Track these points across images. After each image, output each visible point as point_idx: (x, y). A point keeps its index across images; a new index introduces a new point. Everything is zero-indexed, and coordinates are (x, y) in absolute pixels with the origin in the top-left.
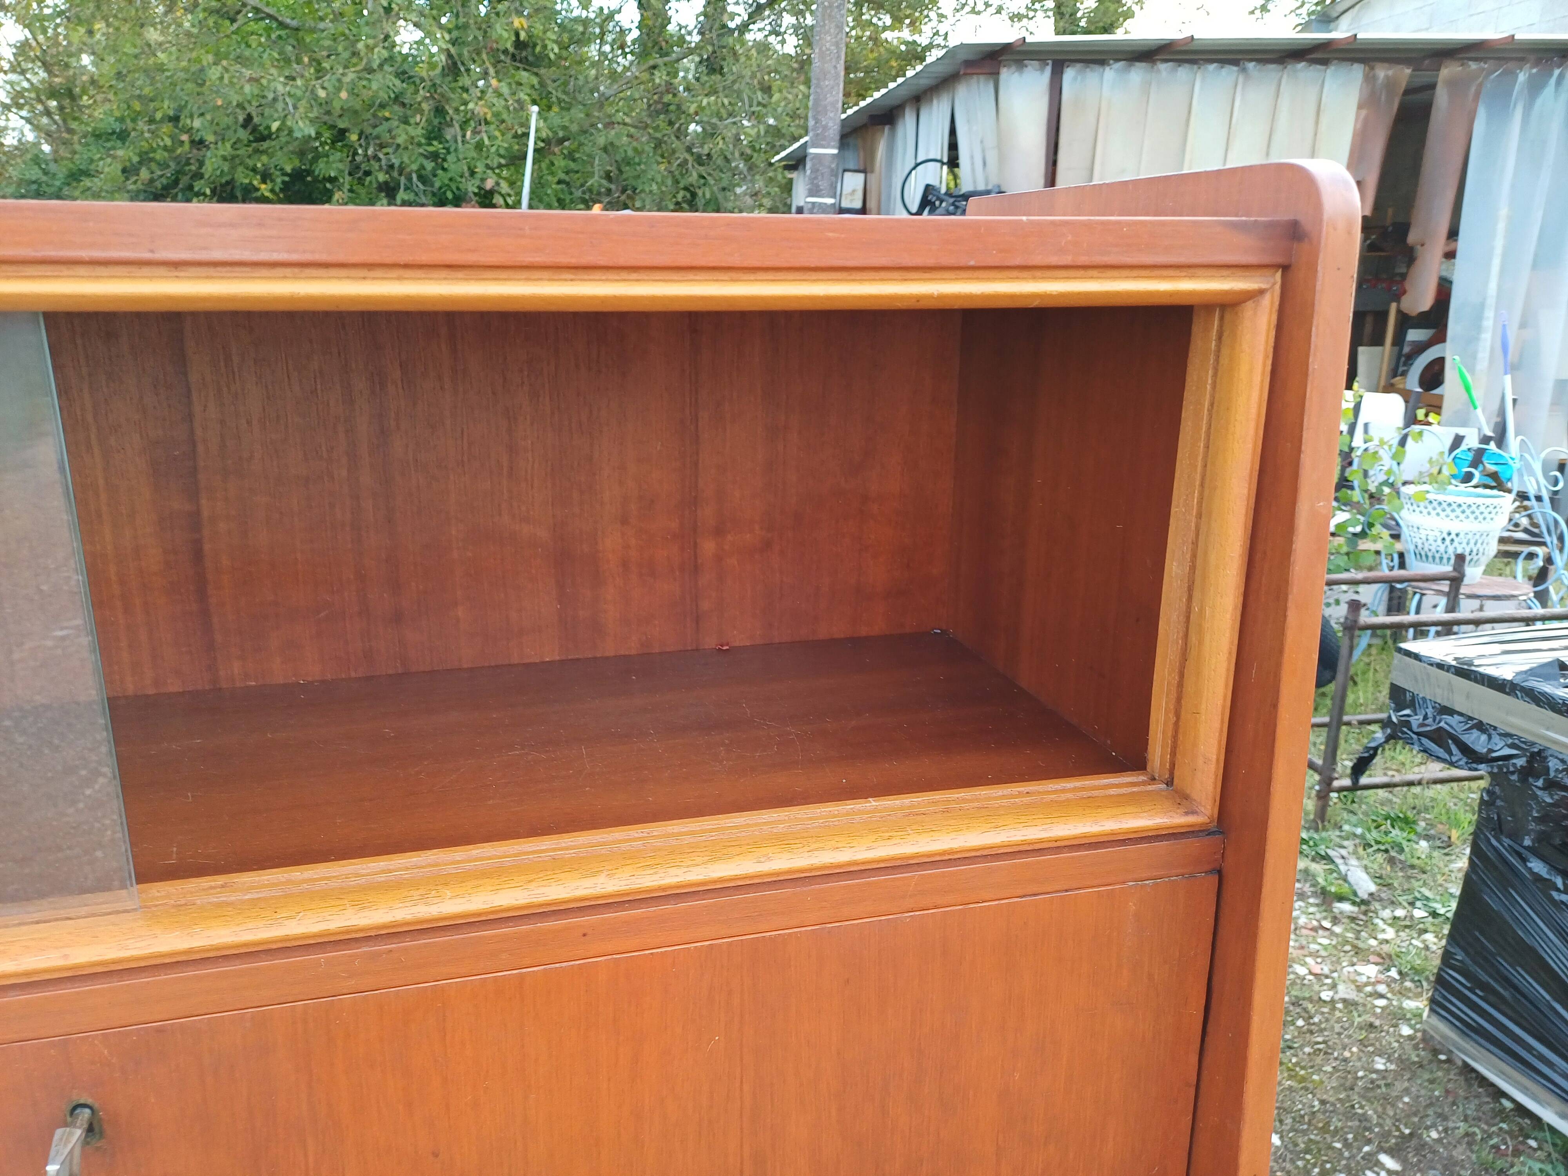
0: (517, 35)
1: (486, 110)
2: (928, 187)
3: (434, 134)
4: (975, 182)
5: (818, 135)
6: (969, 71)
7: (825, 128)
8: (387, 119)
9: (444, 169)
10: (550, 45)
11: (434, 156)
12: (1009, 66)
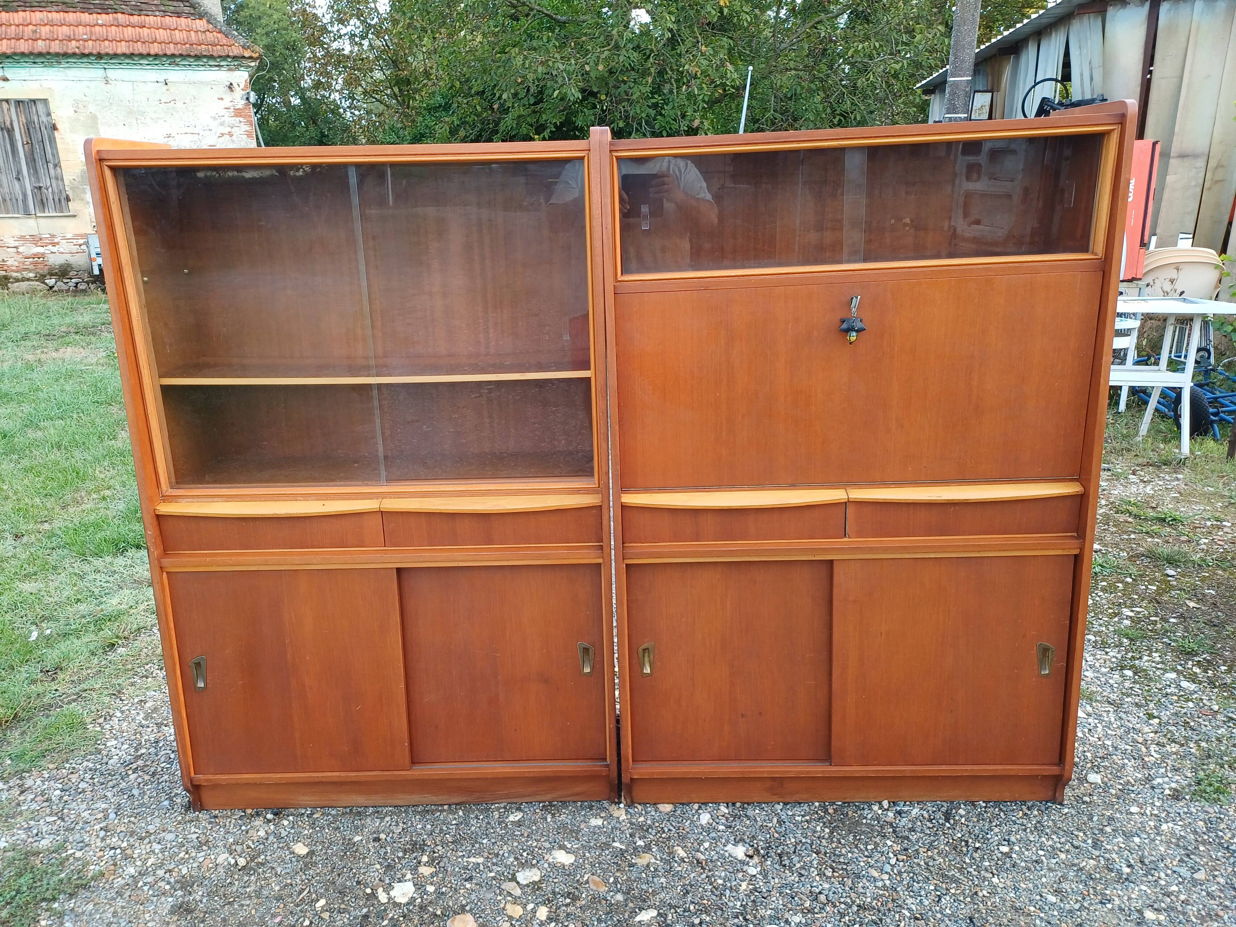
0: (721, 12)
1: (697, 69)
2: (1044, 99)
3: (657, 90)
4: (1083, 93)
5: (956, 67)
6: (1082, 11)
7: (963, 61)
8: (625, 82)
9: (661, 114)
10: (744, 16)
11: (655, 106)
12: (1115, 5)
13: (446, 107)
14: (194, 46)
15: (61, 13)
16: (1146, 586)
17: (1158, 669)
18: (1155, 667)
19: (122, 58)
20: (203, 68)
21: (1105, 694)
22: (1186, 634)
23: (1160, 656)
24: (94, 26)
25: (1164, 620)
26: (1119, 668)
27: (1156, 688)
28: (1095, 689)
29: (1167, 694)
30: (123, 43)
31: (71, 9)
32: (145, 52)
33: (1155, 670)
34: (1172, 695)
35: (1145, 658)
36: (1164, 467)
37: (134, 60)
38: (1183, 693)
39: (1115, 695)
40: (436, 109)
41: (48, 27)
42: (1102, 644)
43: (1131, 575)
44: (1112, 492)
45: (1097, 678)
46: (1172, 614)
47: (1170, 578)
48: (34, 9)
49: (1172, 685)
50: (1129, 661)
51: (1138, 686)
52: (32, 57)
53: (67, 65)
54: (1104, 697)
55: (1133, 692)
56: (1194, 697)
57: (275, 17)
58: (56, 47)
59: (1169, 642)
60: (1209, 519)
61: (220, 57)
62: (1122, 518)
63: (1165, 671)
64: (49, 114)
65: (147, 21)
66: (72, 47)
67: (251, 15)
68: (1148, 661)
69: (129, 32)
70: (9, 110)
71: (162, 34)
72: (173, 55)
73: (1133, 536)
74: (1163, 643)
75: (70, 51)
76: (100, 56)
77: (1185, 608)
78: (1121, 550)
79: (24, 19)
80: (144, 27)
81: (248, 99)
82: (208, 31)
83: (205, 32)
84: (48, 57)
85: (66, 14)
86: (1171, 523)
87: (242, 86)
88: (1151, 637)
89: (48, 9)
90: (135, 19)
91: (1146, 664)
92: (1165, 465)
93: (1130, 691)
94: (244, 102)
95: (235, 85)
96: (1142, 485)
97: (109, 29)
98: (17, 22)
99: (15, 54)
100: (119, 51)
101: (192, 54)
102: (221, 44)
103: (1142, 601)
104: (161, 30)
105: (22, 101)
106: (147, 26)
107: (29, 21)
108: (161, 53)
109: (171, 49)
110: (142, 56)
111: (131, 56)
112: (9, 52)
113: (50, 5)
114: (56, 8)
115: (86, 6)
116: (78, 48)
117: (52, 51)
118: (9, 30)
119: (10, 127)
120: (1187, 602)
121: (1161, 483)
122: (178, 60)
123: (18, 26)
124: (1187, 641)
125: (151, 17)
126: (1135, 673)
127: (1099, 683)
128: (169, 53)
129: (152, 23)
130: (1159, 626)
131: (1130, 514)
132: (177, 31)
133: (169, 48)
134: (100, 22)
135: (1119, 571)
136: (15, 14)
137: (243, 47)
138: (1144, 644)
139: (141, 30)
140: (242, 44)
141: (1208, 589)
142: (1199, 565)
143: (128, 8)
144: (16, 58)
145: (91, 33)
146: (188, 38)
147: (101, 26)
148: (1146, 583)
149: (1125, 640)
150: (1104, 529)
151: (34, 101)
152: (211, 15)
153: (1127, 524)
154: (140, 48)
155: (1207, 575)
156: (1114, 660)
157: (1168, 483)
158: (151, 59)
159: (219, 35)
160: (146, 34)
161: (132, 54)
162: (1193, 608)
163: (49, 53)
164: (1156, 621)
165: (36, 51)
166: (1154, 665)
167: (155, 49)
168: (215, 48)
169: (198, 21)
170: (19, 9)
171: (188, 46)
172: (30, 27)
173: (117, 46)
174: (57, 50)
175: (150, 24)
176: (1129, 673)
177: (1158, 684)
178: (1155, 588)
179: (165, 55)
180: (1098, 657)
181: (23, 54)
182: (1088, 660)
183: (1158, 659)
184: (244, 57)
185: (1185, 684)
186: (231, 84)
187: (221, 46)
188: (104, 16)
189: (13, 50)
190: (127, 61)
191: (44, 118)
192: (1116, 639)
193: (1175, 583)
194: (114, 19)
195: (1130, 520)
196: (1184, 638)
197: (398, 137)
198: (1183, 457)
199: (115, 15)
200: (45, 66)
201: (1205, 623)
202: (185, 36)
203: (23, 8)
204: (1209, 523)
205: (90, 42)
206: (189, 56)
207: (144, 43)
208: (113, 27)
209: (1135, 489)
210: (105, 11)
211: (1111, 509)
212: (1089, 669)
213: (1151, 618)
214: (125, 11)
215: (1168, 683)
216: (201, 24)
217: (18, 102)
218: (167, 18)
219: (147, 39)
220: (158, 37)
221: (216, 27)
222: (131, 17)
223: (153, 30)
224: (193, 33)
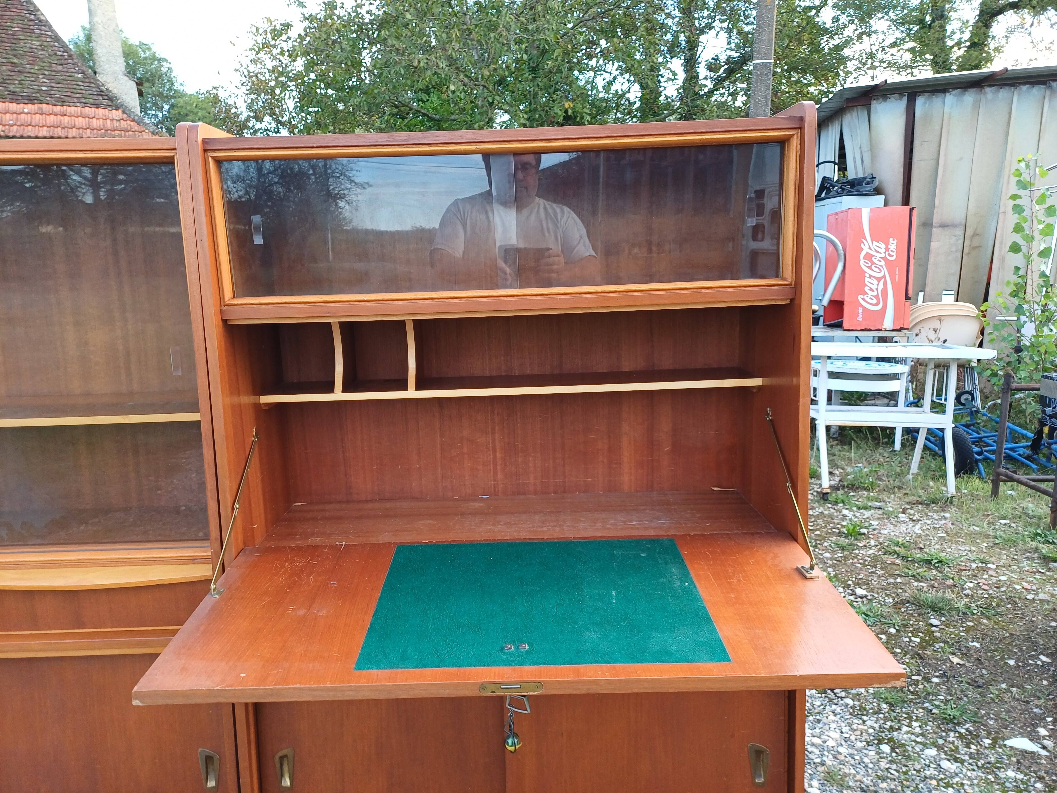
0: (566, 111)
2: (824, 178)
4: (856, 173)
6: (850, 105)
10: (586, 116)
12: (878, 99)
14: (109, 132)
16: (910, 638)
17: (917, 743)
18: (915, 741)
21: (858, 777)
22: (949, 698)
23: (920, 726)
24: (20, 114)
25: (927, 679)
26: (876, 742)
27: (915, 770)
28: (847, 771)
29: (926, 777)
30: (45, 128)
31: (2, 100)
32: (63, 136)
33: (913, 743)
34: (931, 778)
35: (905, 729)
36: (933, 505)
38: (943, 776)
39: (870, 778)
42: (860, 710)
43: (894, 625)
44: (882, 531)
45: (852, 756)
46: (935, 672)
47: (934, 629)
49: (932, 765)
50: (887, 733)
51: (894, 767)
54: (856, 781)
55: (889, 775)
56: (955, 781)
57: (200, 114)
59: (930, 708)
60: (974, 561)
62: (889, 559)
63: (925, 745)
65: (68, 111)
67: (179, 113)
68: (908, 733)
69: (51, 119)
71: (80, 122)
73: (899, 580)
74: (924, 709)
77: (948, 665)
78: (887, 595)
80: (65, 115)
82: (123, 119)
83: (119, 120)
86: (937, 565)
88: (911, 701)
90: (58, 109)
91: (905, 736)
92: (934, 503)
93: (886, 773)
96: (911, 524)
97: (34, 116)
100: (40, 135)
102: (133, 130)
103: (905, 656)
104: (80, 118)
106: (68, 114)
108: (78, 136)
109: (88, 134)
115: (15, 97)
116: (3, 131)
120: (951, 657)
121: (929, 522)
124: (949, 707)
125: (73, 108)
126: (893, 750)
127: (852, 762)
129: (73, 112)
130: (921, 687)
131: (898, 555)
132: (94, 119)
133: (86, 133)
134: (26, 110)
135: (883, 620)
137: (153, 133)
138: (904, 710)
139: (62, 118)
140: (151, 130)
141: (973, 641)
142: (964, 613)
143: (52, 100)
145: (17, 120)
146: (104, 125)
147: (27, 113)
148: (910, 635)
149: (884, 706)
150: (872, 572)
152: (126, 107)
153: (894, 567)
154: (60, 132)
155: (971, 624)
156: (871, 731)
157: (936, 522)
159: (132, 123)
160: (66, 121)
162: (958, 664)
164: (918, 681)
166: (913, 737)
167: (73, 133)
168: (127, 134)
169: (114, 111)
171: (103, 131)
173: (39, 131)
175: (71, 113)
176: (886, 748)
177: (916, 763)
178: (918, 640)
180: (855, 727)
182: (844, 731)
183: (918, 730)
185: (945, 764)
188: (30, 106)
192: (875, 704)
193: (938, 634)
194: (39, 108)
195: (898, 561)
196: (946, 702)
198: (949, 496)
199: (40, 105)
201: (968, 683)
202: (101, 124)
204: (974, 566)
205: (15, 127)
207: (63, 128)
208: (37, 115)
209: (904, 529)
210: (31, 102)
211: (879, 550)
212: (843, 743)
213: (913, 677)
214: (50, 102)
215: (927, 763)
216: (117, 114)
218: (87, 108)
219: (66, 125)
220: (77, 124)
221: (130, 117)
222: (54, 107)
223: (73, 118)
224: (108, 121)
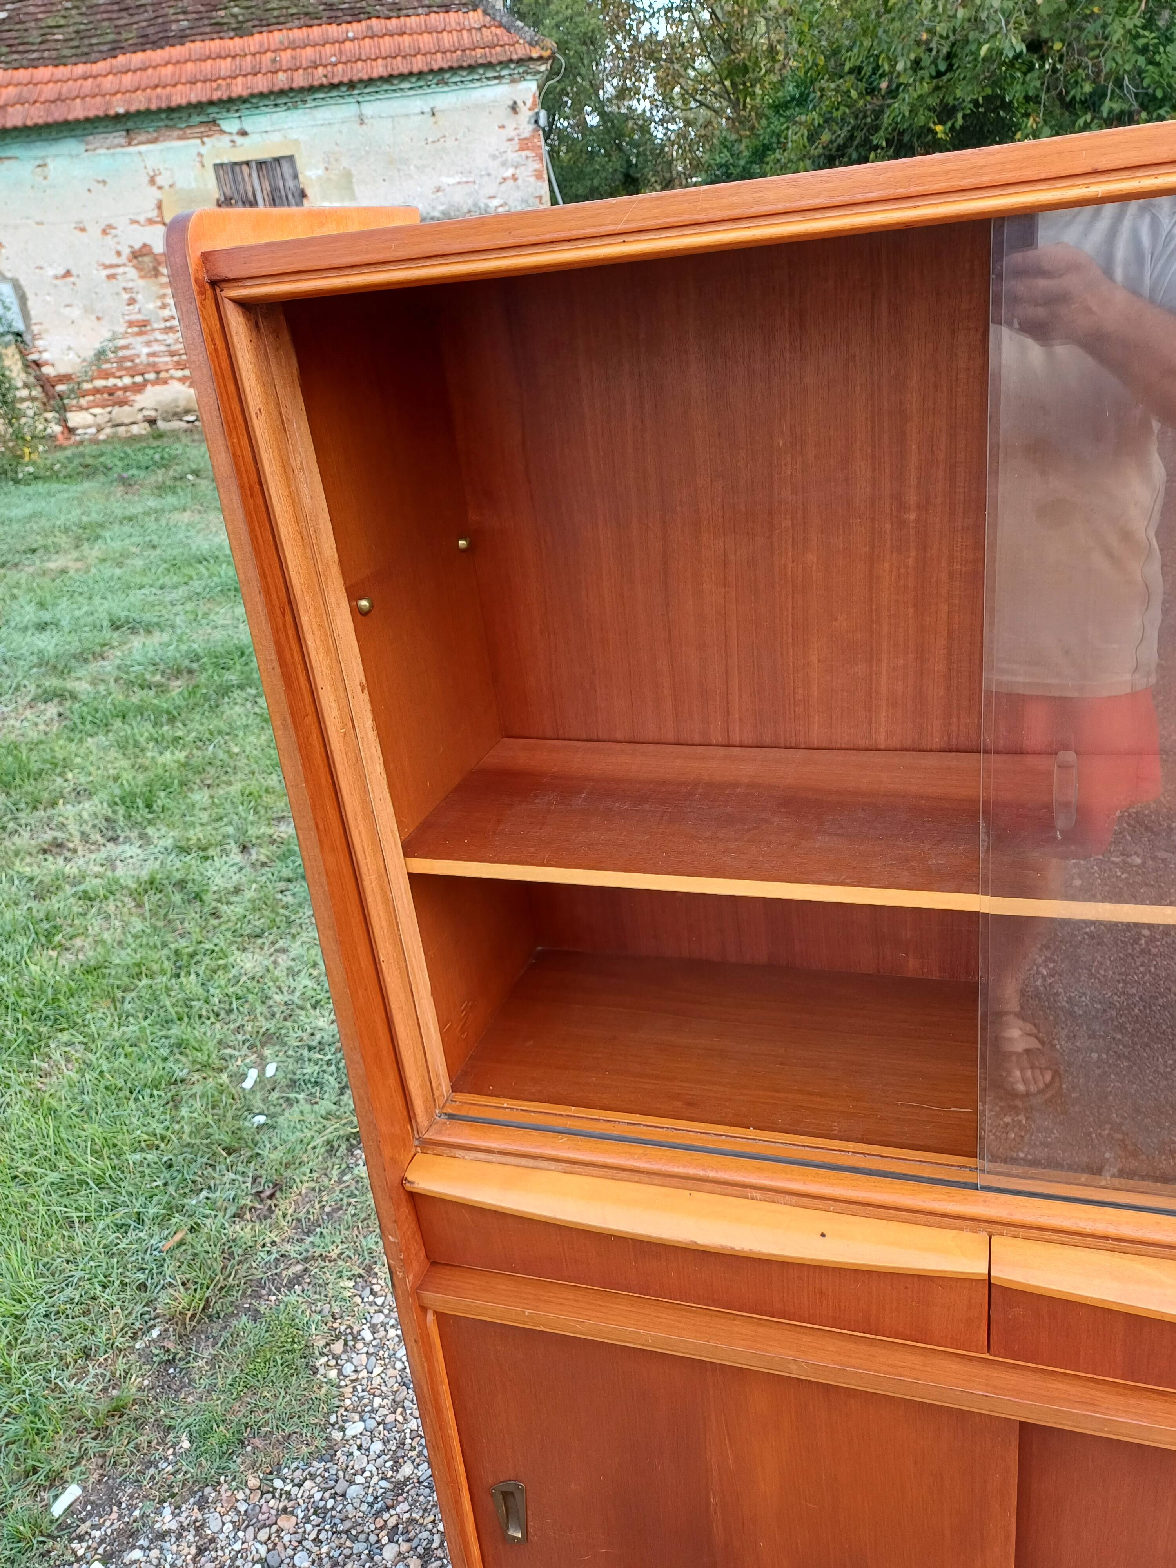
13: (801, 101)
14: (468, 52)
15: (304, 29)
19: (379, 84)
20: (478, 84)
24: (343, 42)
30: (380, 61)
31: (316, 22)
32: (406, 71)
37: (392, 85)
40: (786, 105)
41: (289, 52)
48: (271, 28)
52: (272, 98)
53: (314, 104)
58: (300, 80)
61: (501, 63)
64: (296, 177)
65: (408, 25)
66: (319, 76)
69: (386, 44)
70: (250, 175)
71: (427, 41)
72: (441, 70)
75: (316, 83)
76: (352, 85)
79: (261, 44)
80: (404, 33)
81: (536, 122)
82: (485, 26)
83: (480, 29)
84: (291, 95)
85: (309, 30)
87: (529, 103)
89: (288, 25)
90: (393, 24)
94: (532, 127)
95: (520, 103)
97: (362, 43)
98: (252, 49)
99: (252, 96)
100: (375, 75)
101: (465, 64)
102: (501, 43)
104: (425, 35)
105: (264, 162)
106: (408, 31)
107: (266, 47)
108: (426, 69)
109: (439, 62)
110: (403, 77)
111: (388, 79)
112: (245, 93)
113: (290, 19)
114: (297, 22)
115: (333, 14)
116: (325, 76)
117: (295, 85)
118: (243, 63)
119: (252, 199)
122: (447, 76)
123: (254, 55)
125: (413, 18)
128: (435, 67)
129: (414, 26)
132: (445, 34)
133: (436, 60)
134: (351, 35)
136: (250, 38)
137: (530, 44)
139: (400, 39)
140: (528, 39)
143: (384, 9)
144: (254, 101)
145: (341, 53)
146: (459, 42)
147: (352, 40)
151: (278, 160)
154: (400, 65)
158: (414, 80)
159: (499, 31)
160: (407, 44)
161: (391, 76)
163: (291, 89)
165: (276, 89)
167: (419, 64)
168: (493, 51)
169: (471, 13)
170: (255, 30)
171: (459, 53)
172: (269, 54)
173: (372, 67)
174: (302, 84)
175: (411, 28)
179: (431, 71)
181: (262, 95)
184: (531, 59)
186: (515, 103)
187: (501, 46)
188: (355, 25)
189: (249, 91)
190: (385, 87)
191: (290, 183)
194: (368, 27)
197: (732, 155)
199: (368, 22)
200: (289, 109)
202: (456, 39)
203: (259, 29)
205: (340, 66)
206: (461, 68)
207: (404, 57)
208: (367, 40)
210: (356, 18)
214: (381, 14)
216: (475, 18)
217: (261, 164)
218: (433, 15)
219: (408, 51)
220: (422, 46)
221: (494, 19)
222: (388, 21)
223: (415, 36)
224: (465, 33)
